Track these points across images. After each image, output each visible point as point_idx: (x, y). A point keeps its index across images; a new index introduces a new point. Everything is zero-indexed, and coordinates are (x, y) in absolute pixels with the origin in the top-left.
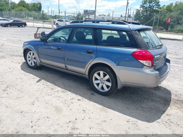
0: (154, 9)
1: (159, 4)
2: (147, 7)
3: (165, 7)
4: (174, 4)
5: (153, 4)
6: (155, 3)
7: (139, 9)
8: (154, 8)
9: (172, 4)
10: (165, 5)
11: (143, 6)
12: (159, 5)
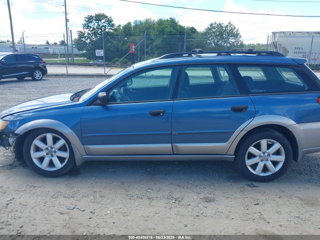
0: (107, 30)
1: (113, 22)
2: (95, 27)
3: (121, 28)
4: (133, 24)
5: (104, 22)
6: (106, 21)
7: (83, 31)
8: (105, 29)
9: (129, 24)
10: (120, 25)
11: (88, 26)
12: (113, 25)
